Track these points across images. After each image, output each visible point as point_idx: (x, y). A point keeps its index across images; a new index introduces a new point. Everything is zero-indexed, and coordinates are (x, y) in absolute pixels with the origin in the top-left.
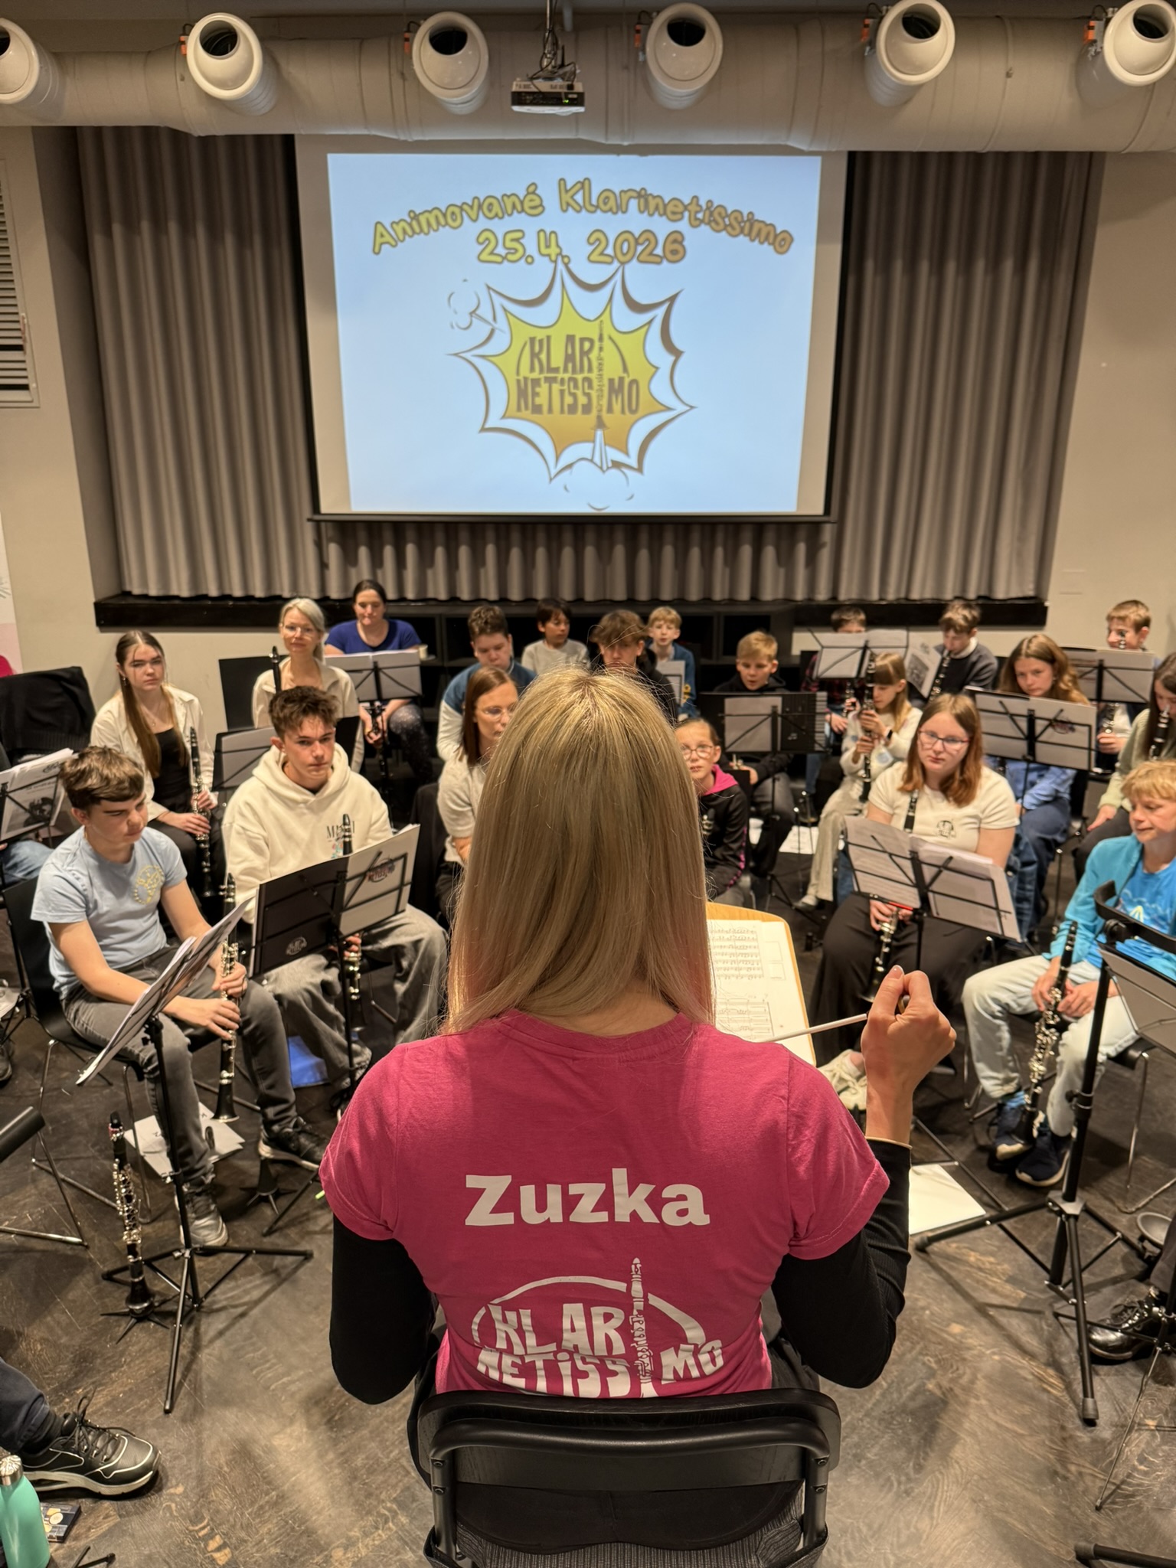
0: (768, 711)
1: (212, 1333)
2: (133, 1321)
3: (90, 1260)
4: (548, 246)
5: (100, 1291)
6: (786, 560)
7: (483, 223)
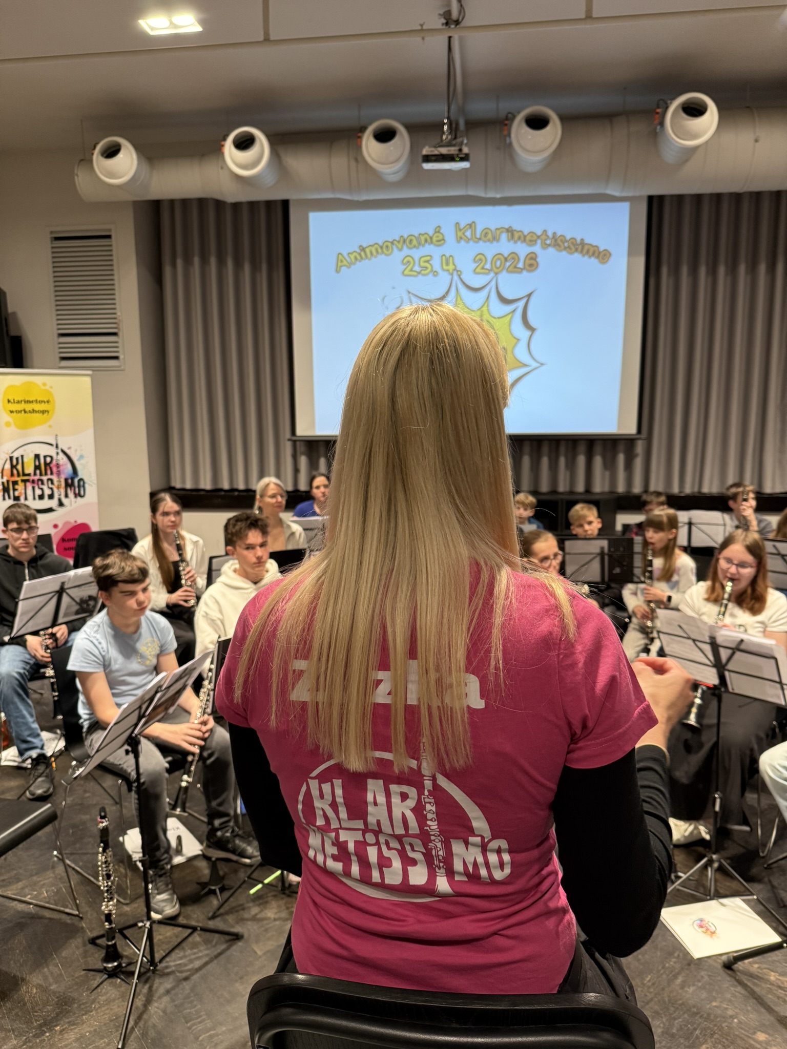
0: (598, 551)
1: (162, 990)
2: (106, 976)
3: (82, 928)
4: (447, 264)
5: (86, 952)
6: (610, 465)
7: (406, 251)
